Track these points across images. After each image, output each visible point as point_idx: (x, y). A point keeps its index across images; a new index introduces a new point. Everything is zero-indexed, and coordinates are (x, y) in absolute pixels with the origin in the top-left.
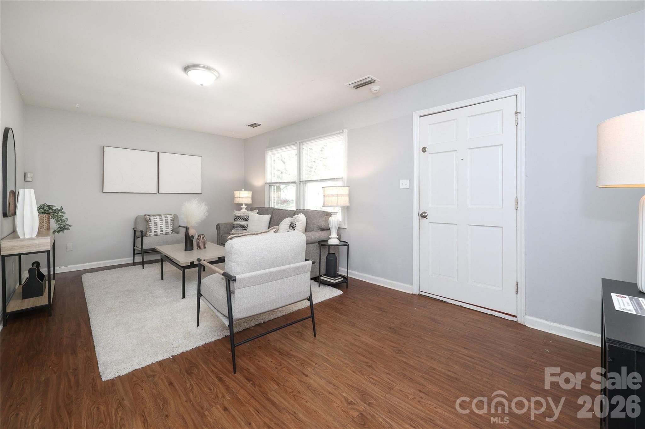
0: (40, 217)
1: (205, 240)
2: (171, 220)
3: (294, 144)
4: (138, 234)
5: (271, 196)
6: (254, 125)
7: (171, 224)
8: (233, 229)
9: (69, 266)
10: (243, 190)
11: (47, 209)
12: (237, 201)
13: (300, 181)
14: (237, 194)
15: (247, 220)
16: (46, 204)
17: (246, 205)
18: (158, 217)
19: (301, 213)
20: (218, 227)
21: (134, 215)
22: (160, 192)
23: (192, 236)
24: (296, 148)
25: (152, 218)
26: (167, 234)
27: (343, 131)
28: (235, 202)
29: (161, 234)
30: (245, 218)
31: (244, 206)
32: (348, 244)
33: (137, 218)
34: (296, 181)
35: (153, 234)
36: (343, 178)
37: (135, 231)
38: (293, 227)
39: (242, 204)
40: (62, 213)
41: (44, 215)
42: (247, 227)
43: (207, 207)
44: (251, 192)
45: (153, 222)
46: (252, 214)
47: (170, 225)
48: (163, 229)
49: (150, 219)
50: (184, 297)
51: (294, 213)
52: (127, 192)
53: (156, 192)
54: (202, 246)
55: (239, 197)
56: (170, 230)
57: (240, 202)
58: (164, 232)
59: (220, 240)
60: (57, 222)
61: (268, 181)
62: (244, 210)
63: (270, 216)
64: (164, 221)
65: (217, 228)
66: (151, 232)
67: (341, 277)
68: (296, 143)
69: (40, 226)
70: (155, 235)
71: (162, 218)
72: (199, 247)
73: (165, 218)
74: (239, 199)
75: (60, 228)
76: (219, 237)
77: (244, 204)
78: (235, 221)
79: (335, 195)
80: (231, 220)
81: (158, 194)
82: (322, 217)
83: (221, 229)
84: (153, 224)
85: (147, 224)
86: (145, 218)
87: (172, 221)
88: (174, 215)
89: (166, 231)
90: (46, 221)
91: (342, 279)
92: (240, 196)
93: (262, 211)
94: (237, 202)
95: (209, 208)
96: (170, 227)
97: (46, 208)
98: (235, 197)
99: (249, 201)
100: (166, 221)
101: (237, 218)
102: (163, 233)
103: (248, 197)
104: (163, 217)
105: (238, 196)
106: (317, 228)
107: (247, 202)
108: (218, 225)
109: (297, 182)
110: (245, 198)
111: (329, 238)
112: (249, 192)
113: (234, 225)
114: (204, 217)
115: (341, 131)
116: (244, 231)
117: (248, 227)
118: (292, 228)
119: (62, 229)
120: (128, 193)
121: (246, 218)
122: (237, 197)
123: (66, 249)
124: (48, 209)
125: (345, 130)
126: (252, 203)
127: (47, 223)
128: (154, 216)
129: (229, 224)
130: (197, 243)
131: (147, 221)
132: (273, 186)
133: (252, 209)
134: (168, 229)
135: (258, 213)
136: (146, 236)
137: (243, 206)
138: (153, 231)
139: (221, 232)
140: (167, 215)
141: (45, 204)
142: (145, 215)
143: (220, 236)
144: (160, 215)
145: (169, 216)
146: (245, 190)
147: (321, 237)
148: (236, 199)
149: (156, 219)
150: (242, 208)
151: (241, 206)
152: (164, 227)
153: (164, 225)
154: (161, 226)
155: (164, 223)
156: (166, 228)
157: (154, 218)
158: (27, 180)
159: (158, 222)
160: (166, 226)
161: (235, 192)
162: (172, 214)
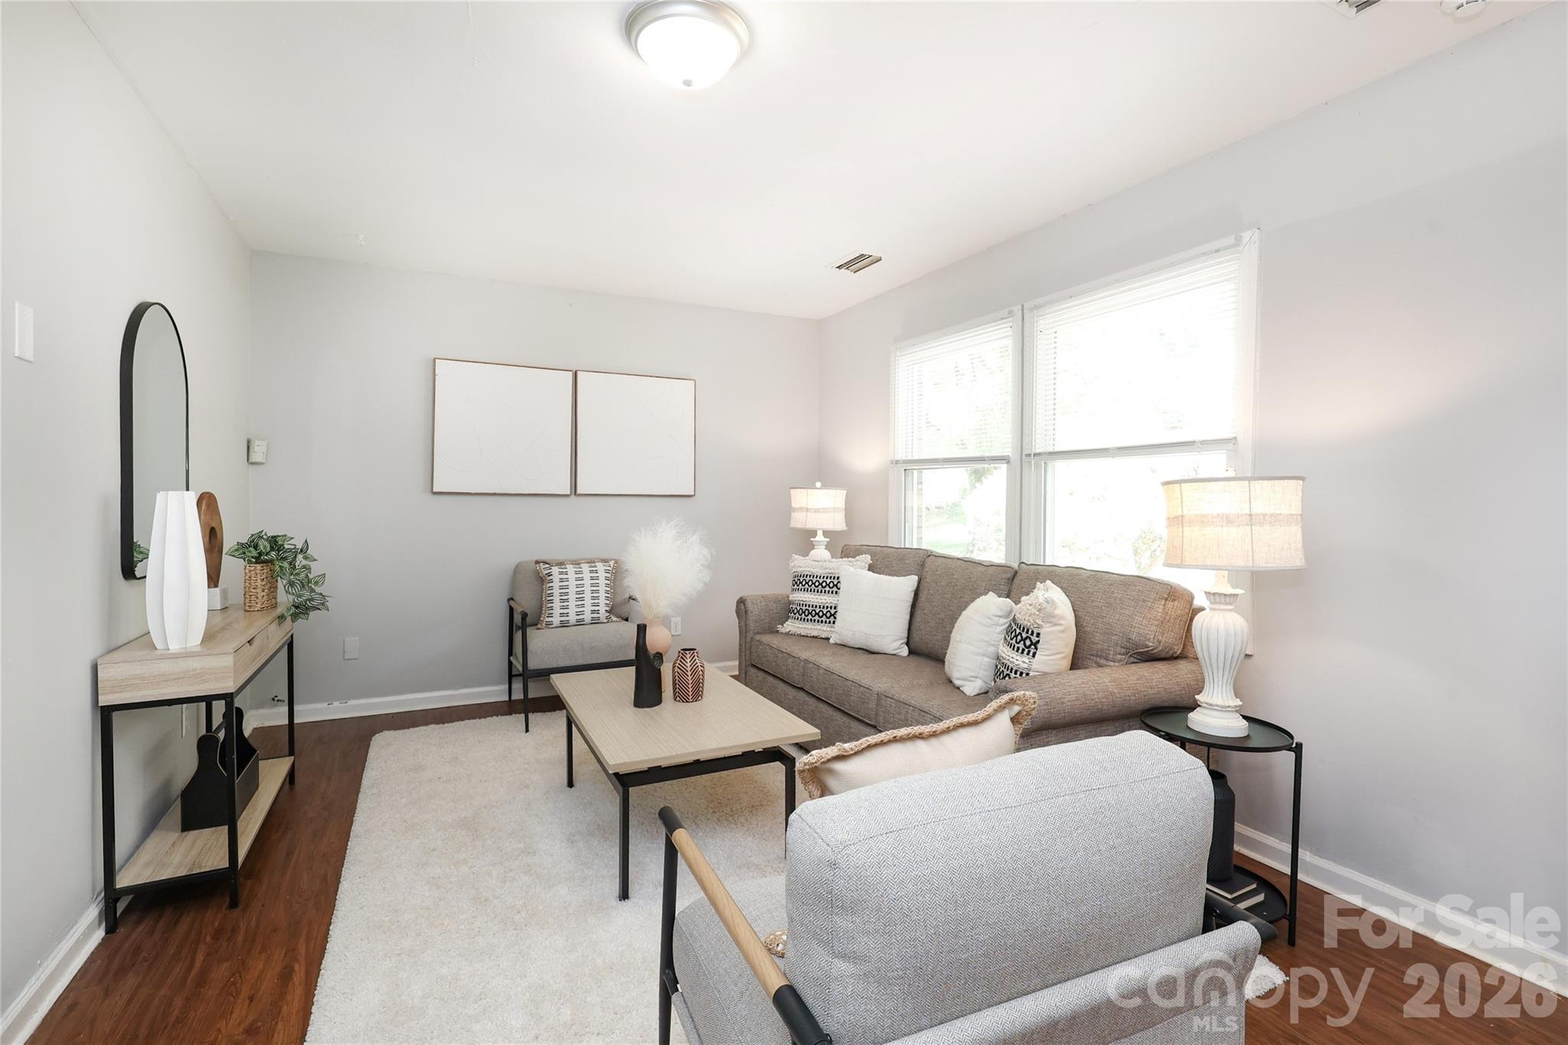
0: (247, 571)
1: (700, 668)
2: (607, 579)
3: (1003, 319)
4: (517, 618)
5: (909, 504)
6: (857, 263)
7: (607, 592)
8: (788, 617)
9: (351, 702)
10: (818, 484)
11: (265, 547)
12: (799, 521)
13: (1026, 452)
14: (800, 498)
15: (835, 589)
16: (263, 533)
17: (826, 533)
18: (570, 569)
19: (1048, 582)
20: (743, 607)
21: (511, 559)
22: (579, 492)
23: (658, 653)
24: (1009, 332)
25: (555, 570)
26: (595, 622)
27: (1239, 239)
28: (791, 526)
29: (580, 623)
30: (828, 581)
31: (820, 537)
32: (1299, 746)
33: (517, 570)
34: (1010, 454)
35: (556, 620)
36: (1235, 438)
37: (511, 609)
38: (1028, 643)
39: (814, 533)
40: (306, 558)
41: (259, 567)
42: (833, 615)
43: (705, 552)
44: (845, 492)
45: (556, 584)
46: (852, 569)
47: (602, 595)
48: (583, 606)
49: (549, 575)
50: (624, 895)
51: (1009, 575)
52: (493, 492)
53: (569, 493)
54: (690, 691)
55: (807, 510)
56: (603, 609)
57: (811, 526)
58: (587, 617)
59: (748, 652)
60: (290, 589)
61: (901, 455)
62: (821, 553)
63: (913, 580)
64: (587, 582)
65: (738, 612)
66: (550, 615)
67: (1254, 886)
68: (1011, 313)
69: (247, 600)
70: (564, 625)
71: (581, 572)
72: (680, 696)
73: (591, 572)
74: (804, 513)
75: (297, 607)
76: (746, 643)
77: (820, 533)
78: (793, 590)
79: (1238, 516)
80: (781, 587)
81: (573, 497)
82: (1149, 604)
83: (752, 618)
84: (556, 591)
85: (542, 592)
86: (538, 570)
87: (608, 582)
88: (616, 562)
89: (593, 612)
90: (264, 583)
91: (1260, 898)
92: (809, 507)
93: (885, 562)
94: (799, 525)
95: (711, 554)
96: (602, 601)
97: (264, 545)
98: (795, 510)
99: (838, 523)
100: (593, 581)
101: (801, 582)
102: (583, 620)
103: (834, 510)
104: (585, 567)
105: (804, 505)
106: (1123, 651)
107: (830, 527)
108: (741, 602)
109: (1012, 459)
110: (825, 510)
111: (1194, 706)
112: (838, 491)
113: (790, 602)
114: (700, 586)
115: (1231, 240)
116: (825, 629)
117: (837, 615)
118: (1021, 646)
119: (301, 610)
120: (495, 494)
121: (832, 584)
122: (801, 509)
123: (344, 652)
124: (268, 549)
125: (1246, 236)
126: (846, 528)
127: (266, 591)
128: (561, 564)
129: (777, 600)
130: (674, 677)
131: (542, 580)
132: (915, 472)
133: (848, 552)
134: (596, 608)
135: (871, 568)
136: (539, 626)
137: (816, 539)
138: (557, 611)
139: (752, 625)
140: (597, 564)
141: (261, 532)
142: (537, 562)
143: (748, 639)
144: (576, 563)
145: (600, 567)
146: (824, 486)
147: (1151, 691)
148: (794, 515)
149: (566, 576)
150: (814, 546)
151: (812, 539)
152: (588, 602)
153: (588, 595)
154: (578, 596)
155: (588, 589)
156: (594, 605)
157: (561, 573)
158: (253, 459)
159: (572, 584)
160: (593, 598)
161: (793, 491)
162: (611, 560)
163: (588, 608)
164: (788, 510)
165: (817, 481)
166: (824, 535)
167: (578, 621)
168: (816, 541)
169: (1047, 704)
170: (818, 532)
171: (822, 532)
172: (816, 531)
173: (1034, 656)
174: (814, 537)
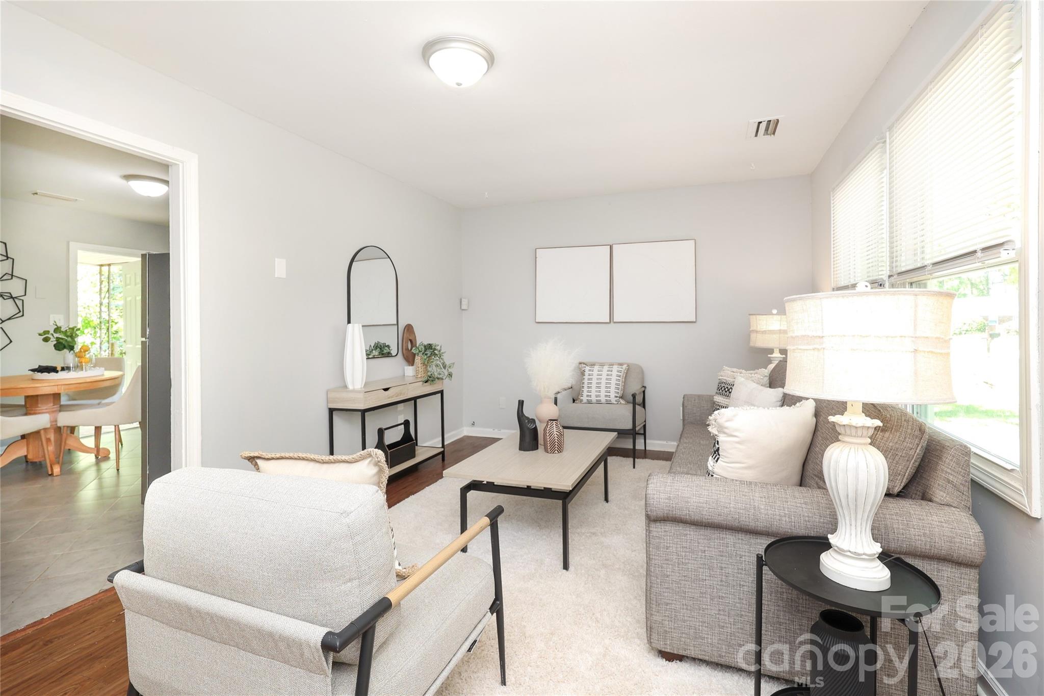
2: (619, 376)
7: (617, 384)
10: (775, 311)
11: (422, 349)
12: (760, 341)
14: (758, 323)
18: (596, 368)
23: (532, 419)
25: (586, 368)
26: (609, 402)
28: (752, 344)
31: (776, 354)
35: (585, 399)
39: (771, 351)
45: (585, 377)
47: (613, 386)
48: (600, 391)
49: (582, 371)
52: (565, 322)
53: (608, 321)
55: (765, 332)
56: (613, 395)
57: (770, 345)
58: (603, 399)
64: (604, 377)
66: (582, 395)
70: (589, 402)
71: (602, 371)
73: (608, 371)
74: (762, 335)
78: (716, 393)
81: (611, 323)
84: (587, 381)
85: (581, 380)
87: (620, 378)
88: (628, 366)
89: (606, 396)
90: (422, 365)
92: (767, 330)
94: (758, 345)
96: (614, 390)
98: (754, 332)
100: (608, 377)
104: (606, 368)
105: (762, 328)
107: (785, 346)
113: (714, 403)
120: (567, 323)
122: (759, 331)
124: (424, 350)
127: (422, 369)
128: (591, 365)
136: (577, 401)
140: (614, 366)
142: (581, 363)
144: (601, 365)
145: (615, 368)
148: (753, 336)
149: (592, 373)
150: (771, 361)
151: (769, 356)
152: (603, 389)
153: (603, 385)
154: (597, 385)
155: (603, 381)
156: (607, 392)
157: (590, 370)
158: (462, 308)
159: (595, 377)
160: (607, 387)
161: (753, 318)
162: (625, 364)
163: (603, 394)
164: (748, 334)
165: (772, 309)
166: (780, 352)
167: (597, 400)
168: (773, 357)
169: (669, 498)
170: (775, 350)
171: (778, 350)
172: (773, 349)
173: (717, 461)
174: (772, 354)
